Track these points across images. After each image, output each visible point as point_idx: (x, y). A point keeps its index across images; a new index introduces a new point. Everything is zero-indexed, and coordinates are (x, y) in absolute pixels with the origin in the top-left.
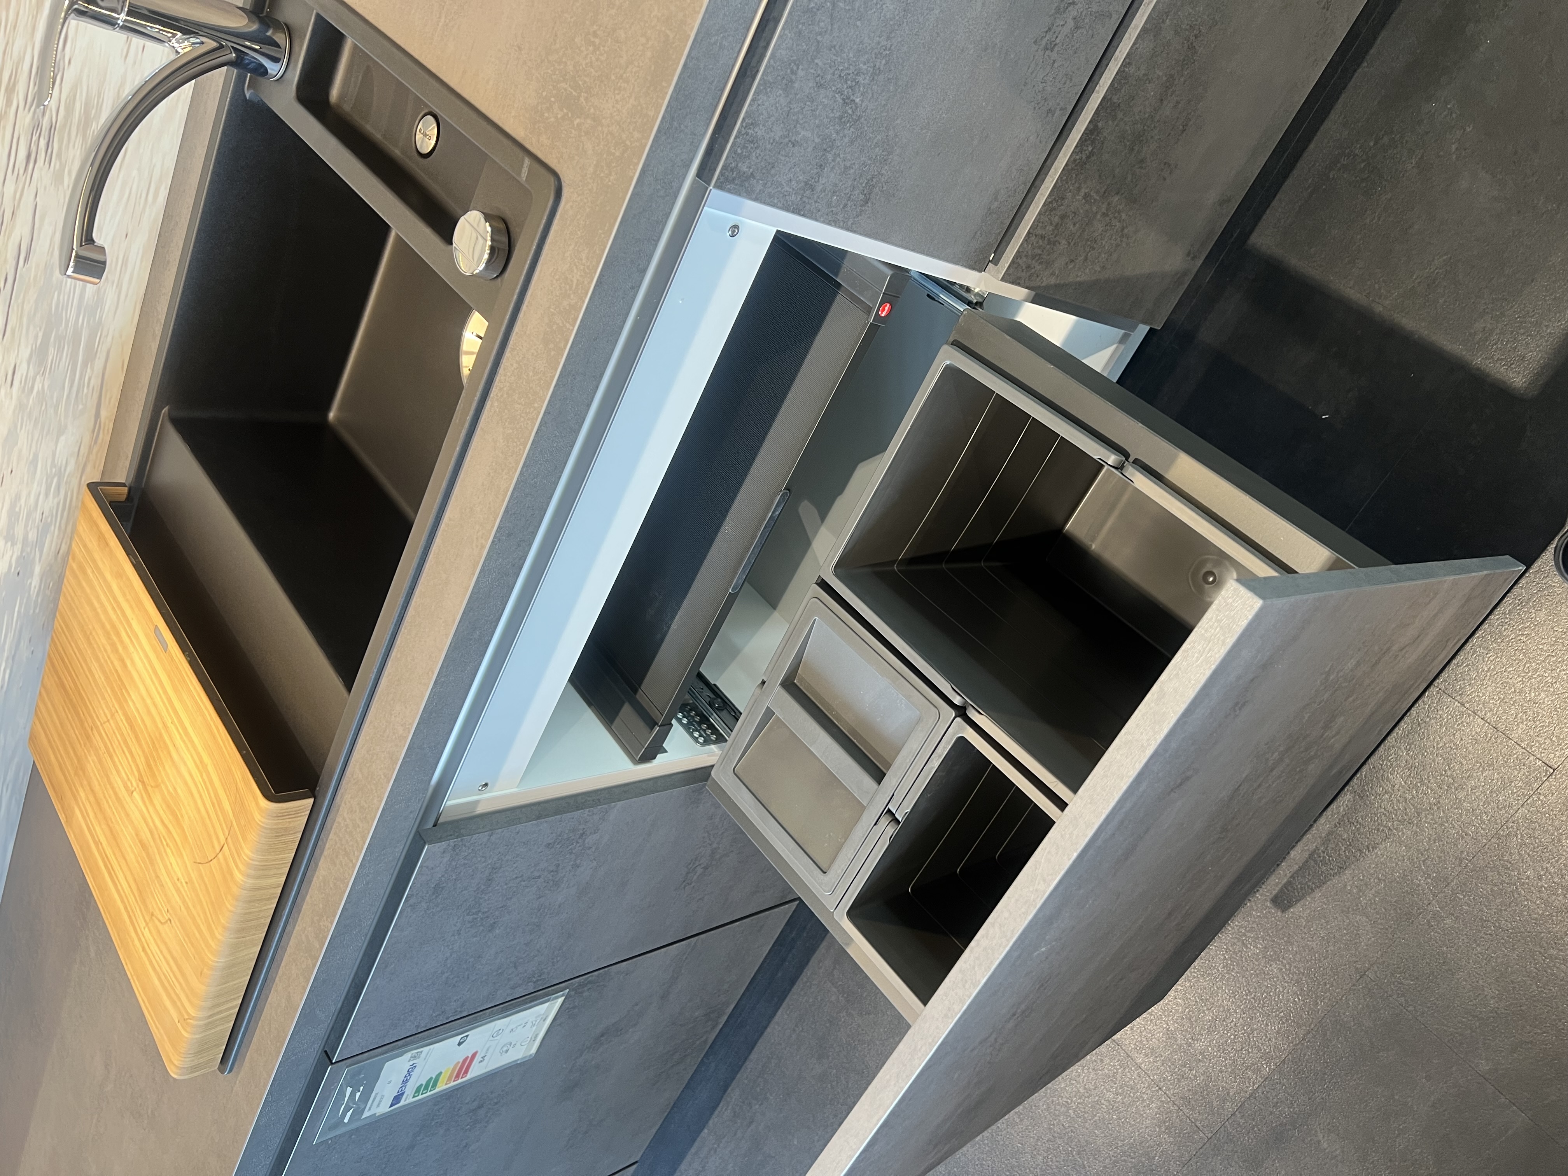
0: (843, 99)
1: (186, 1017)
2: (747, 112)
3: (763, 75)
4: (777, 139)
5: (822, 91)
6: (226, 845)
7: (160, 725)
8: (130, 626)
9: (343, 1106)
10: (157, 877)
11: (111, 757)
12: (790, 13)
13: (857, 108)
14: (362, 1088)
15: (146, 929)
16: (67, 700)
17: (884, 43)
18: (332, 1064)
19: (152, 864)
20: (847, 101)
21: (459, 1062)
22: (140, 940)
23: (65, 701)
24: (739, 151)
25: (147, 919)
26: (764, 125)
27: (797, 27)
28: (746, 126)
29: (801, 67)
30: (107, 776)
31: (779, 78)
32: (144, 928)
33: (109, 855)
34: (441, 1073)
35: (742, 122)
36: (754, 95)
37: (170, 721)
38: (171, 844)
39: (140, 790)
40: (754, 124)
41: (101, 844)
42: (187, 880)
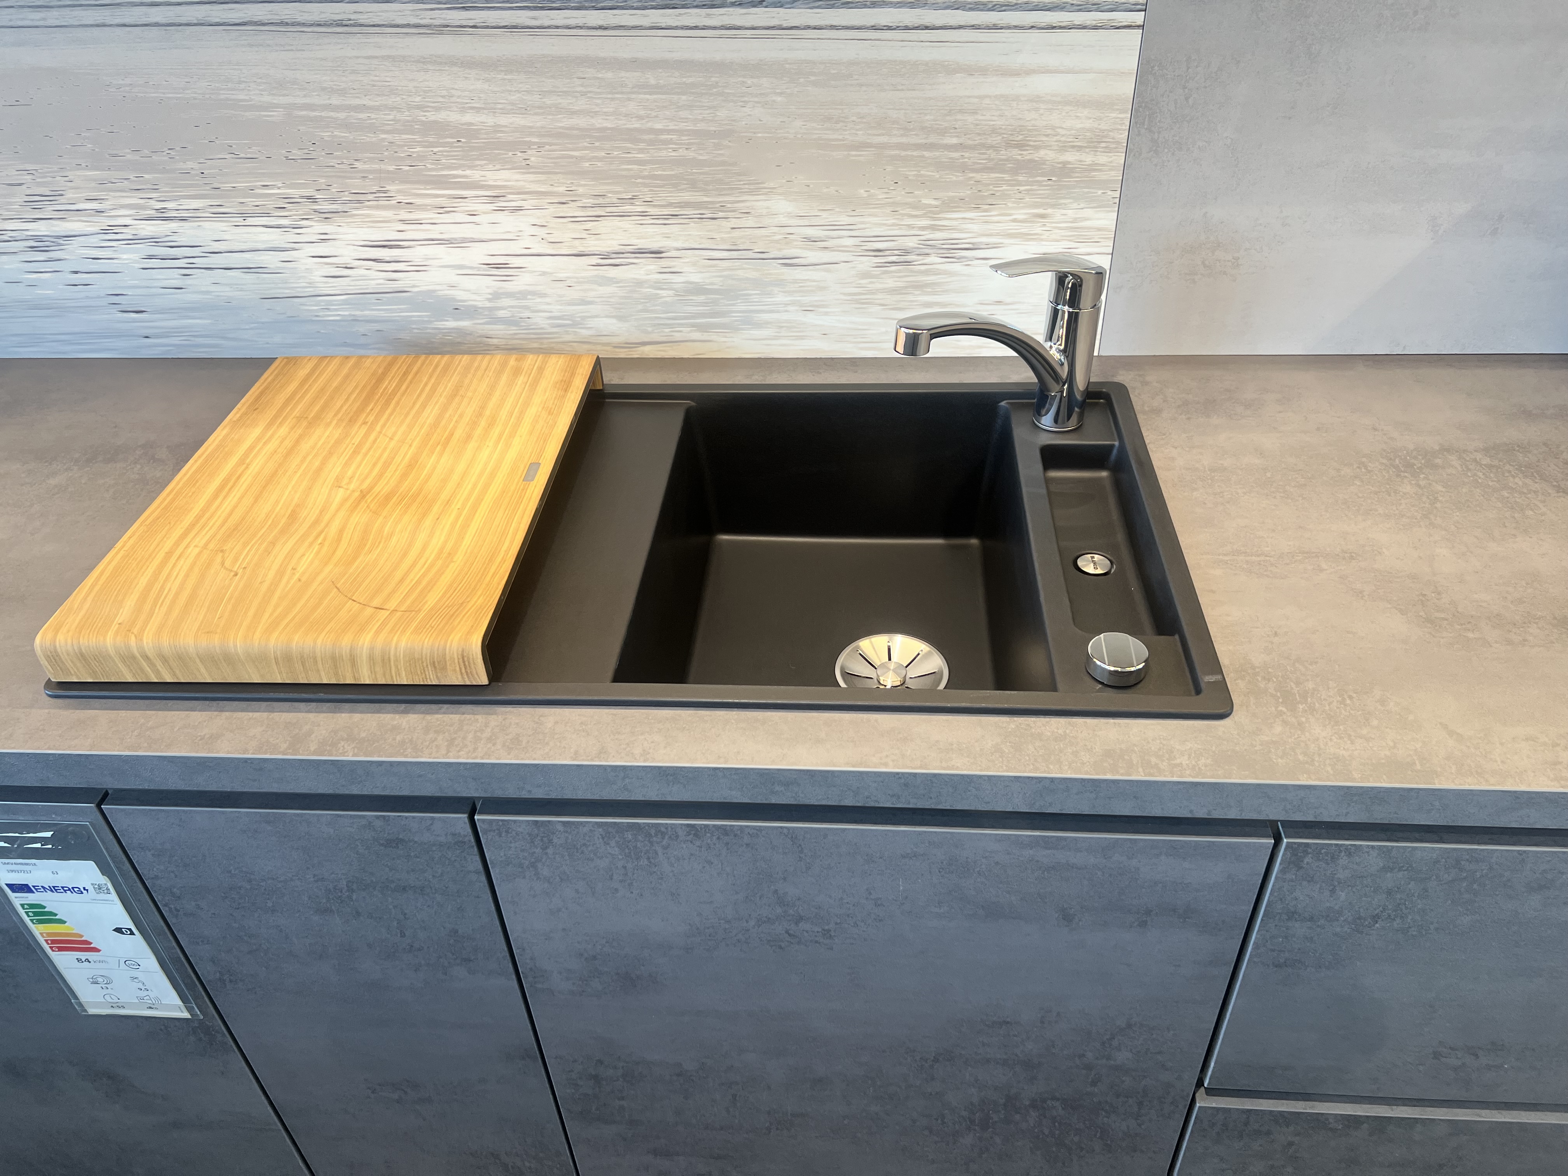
0: (1377, 915)
1: (135, 631)
2: (1361, 845)
3: (1397, 846)
4: (1336, 876)
5: (1384, 896)
6: (389, 612)
7: (444, 496)
8: (512, 435)
9: (17, 835)
10: (273, 543)
11: (356, 452)
12: (1455, 849)
13: (1370, 927)
14: (50, 846)
15: (197, 550)
16: (369, 388)
17: (1432, 927)
18: (99, 806)
19: (283, 532)
20: (1376, 918)
21: (82, 936)
22: (177, 544)
23: (364, 386)
24: (1323, 851)
25: (211, 546)
26: (1349, 862)
27: (1442, 858)
28: (1347, 848)
29: (1406, 872)
30: (330, 453)
31: (1395, 860)
32: (195, 546)
33: (243, 479)
34: (64, 922)
35: (1351, 845)
36: (1377, 846)
37: (459, 506)
38: (325, 549)
39: (350, 495)
40: (1350, 855)
41: (247, 468)
42: (304, 579)
